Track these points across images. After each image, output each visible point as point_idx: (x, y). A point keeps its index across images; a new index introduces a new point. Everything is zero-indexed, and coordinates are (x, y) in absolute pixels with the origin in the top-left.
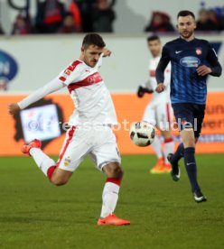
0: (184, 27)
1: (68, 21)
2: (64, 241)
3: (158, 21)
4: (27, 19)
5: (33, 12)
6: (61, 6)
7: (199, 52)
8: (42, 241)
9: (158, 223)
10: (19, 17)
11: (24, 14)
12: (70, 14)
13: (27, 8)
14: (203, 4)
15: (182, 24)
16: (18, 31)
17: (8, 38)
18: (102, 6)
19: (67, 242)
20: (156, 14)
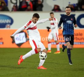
0: (68, 11)
1: (29, 7)
2: (27, 73)
3: (56, 7)
4: (16, 6)
5: (18, 4)
6: (27, 3)
7: (72, 19)
8: (20, 74)
9: (55, 69)
10: (14, 6)
11: (15, 5)
12: (29, 5)
13: (16, 3)
14: (70, 3)
15: (67, 10)
16: (14, 10)
17: (11, 12)
18: (39, 3)
19: (28, 74)
20: (55, 6)
